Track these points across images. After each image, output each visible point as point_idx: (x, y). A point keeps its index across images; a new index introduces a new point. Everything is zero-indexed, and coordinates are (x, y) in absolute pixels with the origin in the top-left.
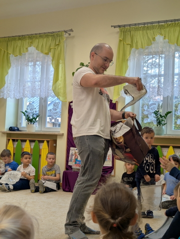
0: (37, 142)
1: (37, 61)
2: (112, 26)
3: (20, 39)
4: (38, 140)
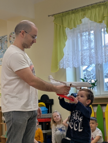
4: (100, 104)
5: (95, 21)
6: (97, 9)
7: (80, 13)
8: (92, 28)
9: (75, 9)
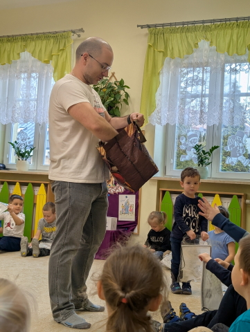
0: (30, 185)
1: (33, 72)
2: (138, 26)
3: (8, 41)
4: (32, 183)
5: (40, 59)
6: (45, 42)
7: (20, 43)
8: (34, 69)
9: (13, 36)
